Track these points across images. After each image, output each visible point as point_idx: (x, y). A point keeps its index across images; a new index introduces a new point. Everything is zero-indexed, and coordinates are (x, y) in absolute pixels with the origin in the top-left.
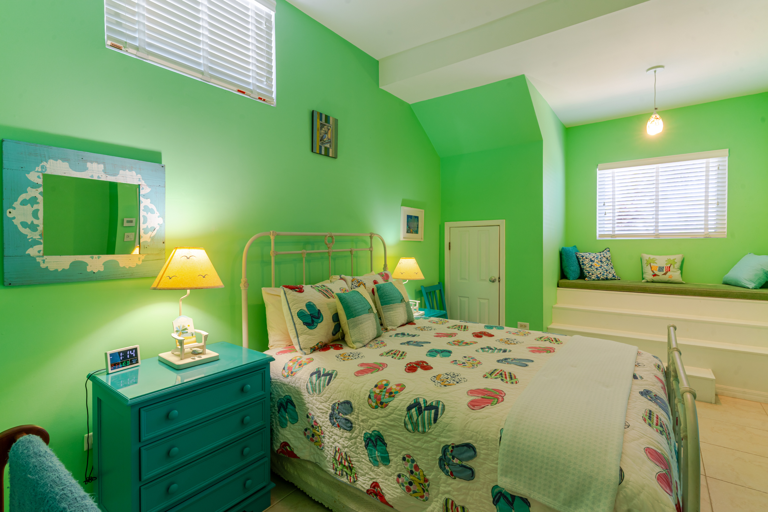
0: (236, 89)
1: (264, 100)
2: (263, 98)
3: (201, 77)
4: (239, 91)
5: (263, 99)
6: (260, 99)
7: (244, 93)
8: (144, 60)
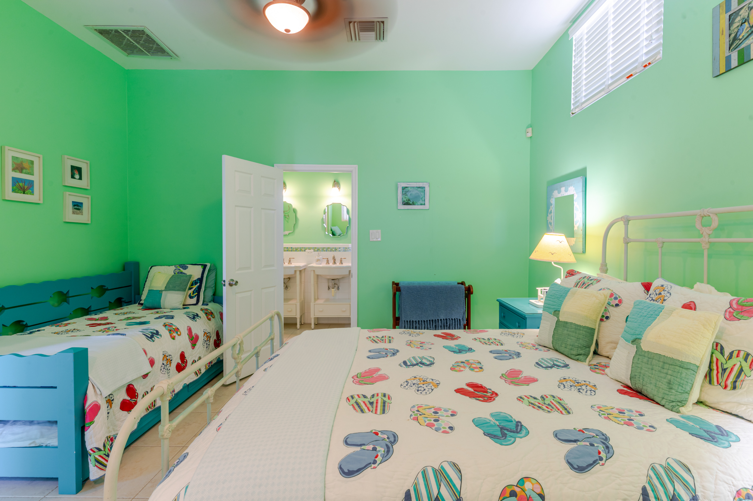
0: (625, 79)
1: (649, 64)
2: (647, 63)
3: (604, 93)
4: (628, 78)
5: (647, 65)
6: (646, 66)
7: (631, 75)
8: (584, 109)
